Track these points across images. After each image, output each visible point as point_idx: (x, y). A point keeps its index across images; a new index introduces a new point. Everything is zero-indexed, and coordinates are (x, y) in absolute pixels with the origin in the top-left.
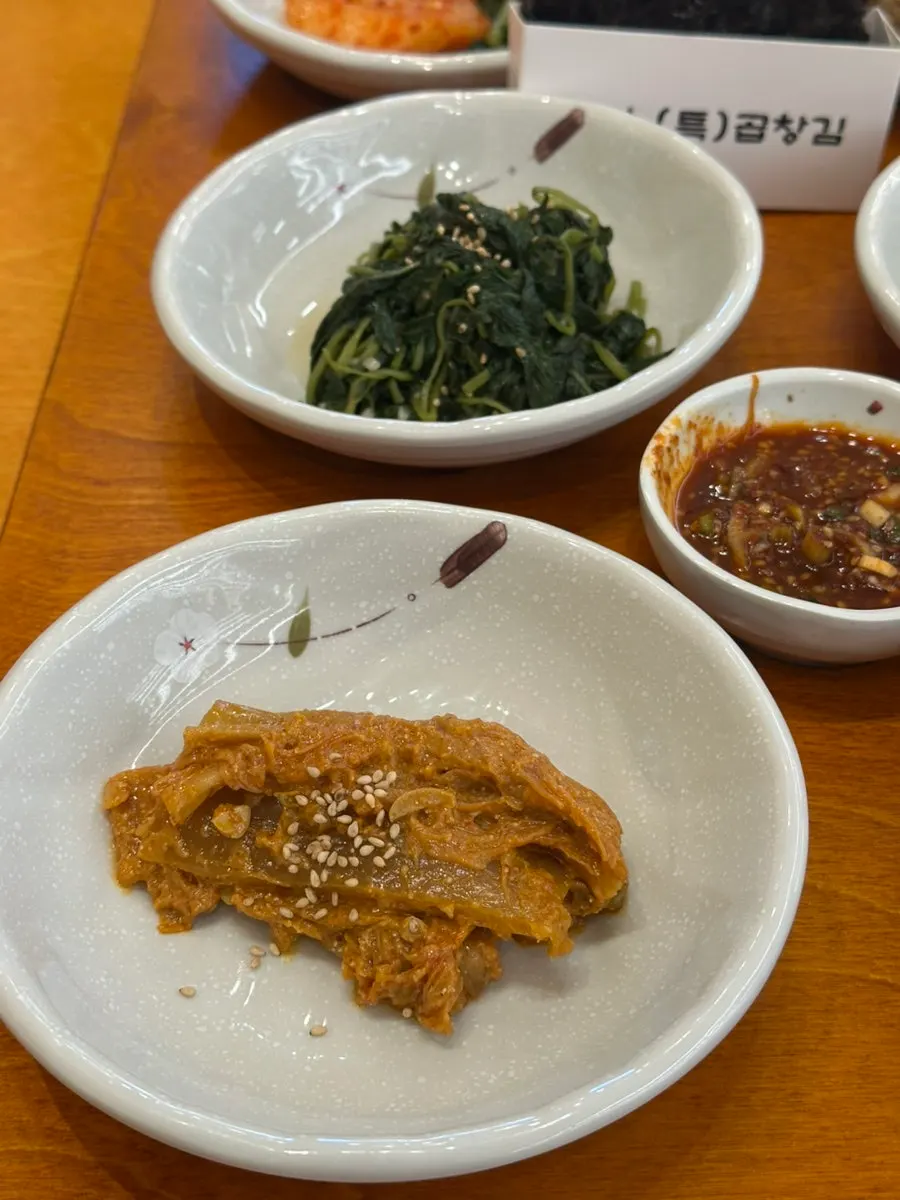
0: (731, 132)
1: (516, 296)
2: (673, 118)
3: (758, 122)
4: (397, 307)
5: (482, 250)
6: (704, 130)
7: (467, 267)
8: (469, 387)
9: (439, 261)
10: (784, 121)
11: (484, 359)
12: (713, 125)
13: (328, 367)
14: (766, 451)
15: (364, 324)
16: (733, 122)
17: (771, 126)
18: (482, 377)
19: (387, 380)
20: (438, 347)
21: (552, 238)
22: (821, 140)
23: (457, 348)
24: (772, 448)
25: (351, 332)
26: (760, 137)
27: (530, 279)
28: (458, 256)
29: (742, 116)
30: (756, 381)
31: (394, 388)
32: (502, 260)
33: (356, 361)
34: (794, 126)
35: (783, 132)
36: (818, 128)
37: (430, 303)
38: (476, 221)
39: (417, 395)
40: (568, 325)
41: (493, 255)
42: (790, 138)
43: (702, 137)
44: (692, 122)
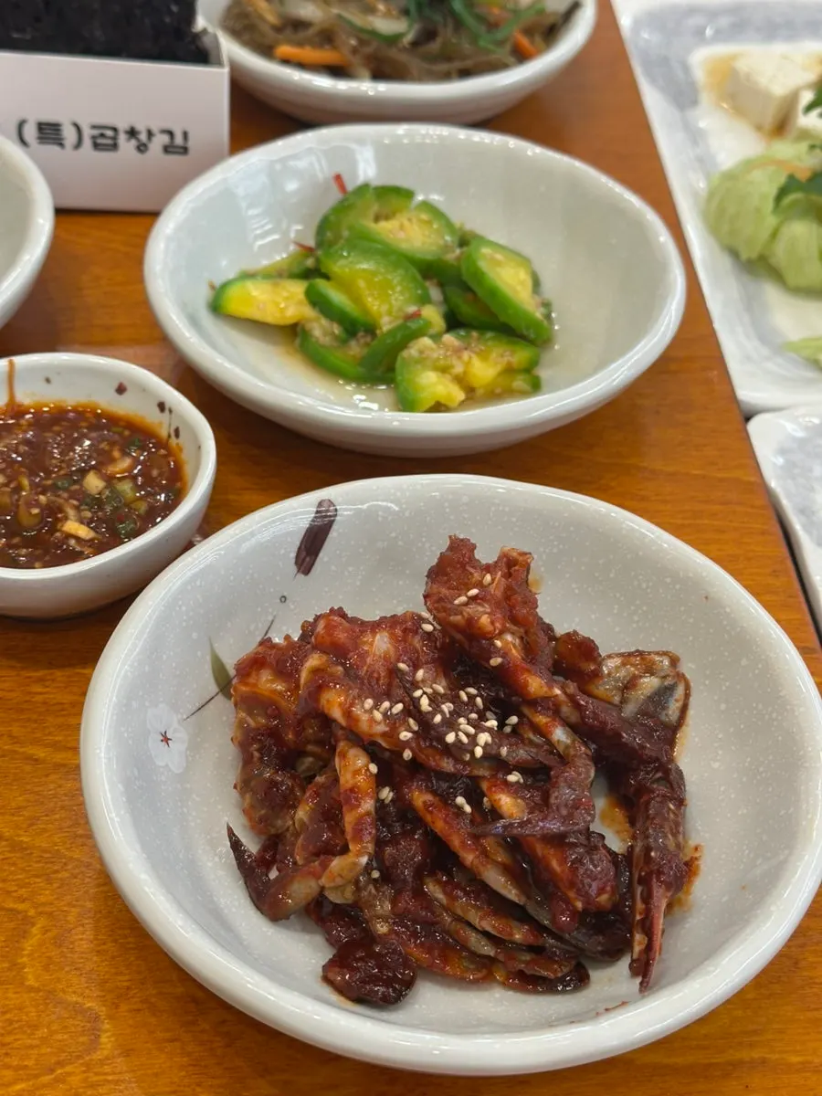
0: (87, 142)
2: (30, 132)
6: (61, 139)
10: (132, 133)
12: (69, 135)
16: (87, 133)
17: (122, 136)
22: (170, 149)
24: (30, 425)
26: (115, 146)
29: (94, 127)
30: (11, 364)
34: (143, 137)
35: (133, 142)
36: (165, 139)
42: (142, 148)
43: (61, 145)
44: (50, 132)
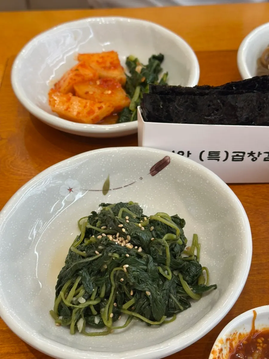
0: (230, 158)
1: (145, 267)
2: (205, 156)
3: (242, 154)
4: (92, 271)
5: (129, 246)
6: (219, 157)
7: (123, 255)
8: (126, 306)
9: (110, 254)
10: (251, 154)
11: (132, 294)
12: (223, 156)
13: (62, 301)
14: (261, 345)
15: (78, 280)
16: (231, 155)
17: (246, 155)
18: (132, 301)
19: (90, 305)
20: (111, 286)
21: (159, 240)
22: (266, 159)
23: (120, 287)
24: (264, 342)
25: (72, 284)
26: (242, 159)
27: (151, 259)
28: (118, 250)
29: (235, 152)
30: (255, 313)
31: (92, 308)
32: (138, 249)
33: (75, 299)
34: (256, 155)
35: (251, 157)
36: (266, 155)
37: (107, 269)
38: (126, 233)
39: (103, 310)
40: (168, 274)
41: (134, 247)
42: (254, 159)
43: (218, 160)
44: (214, 155)
